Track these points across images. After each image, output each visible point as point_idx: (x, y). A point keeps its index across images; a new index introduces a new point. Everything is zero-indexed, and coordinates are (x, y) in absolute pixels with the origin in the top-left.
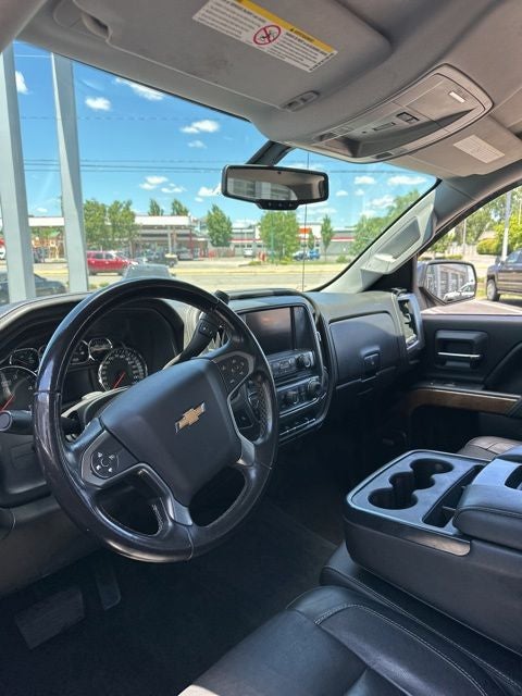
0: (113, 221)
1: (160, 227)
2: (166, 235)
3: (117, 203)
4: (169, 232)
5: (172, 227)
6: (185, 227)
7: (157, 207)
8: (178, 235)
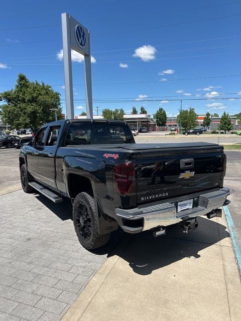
0: (115, 117)
1: (135, 119)
2: (136, 122)
3: (117, 110)
4: (137, 120)
5: (139, 119)
6: (145, 119)
7: (135, 110)
8: (142, 122)
